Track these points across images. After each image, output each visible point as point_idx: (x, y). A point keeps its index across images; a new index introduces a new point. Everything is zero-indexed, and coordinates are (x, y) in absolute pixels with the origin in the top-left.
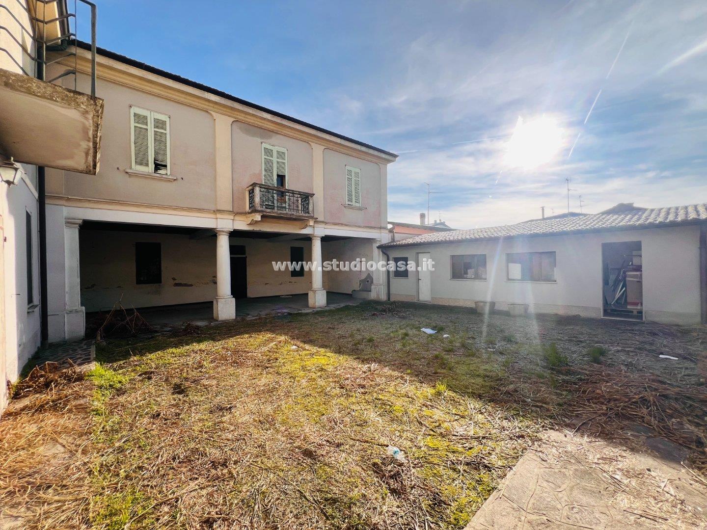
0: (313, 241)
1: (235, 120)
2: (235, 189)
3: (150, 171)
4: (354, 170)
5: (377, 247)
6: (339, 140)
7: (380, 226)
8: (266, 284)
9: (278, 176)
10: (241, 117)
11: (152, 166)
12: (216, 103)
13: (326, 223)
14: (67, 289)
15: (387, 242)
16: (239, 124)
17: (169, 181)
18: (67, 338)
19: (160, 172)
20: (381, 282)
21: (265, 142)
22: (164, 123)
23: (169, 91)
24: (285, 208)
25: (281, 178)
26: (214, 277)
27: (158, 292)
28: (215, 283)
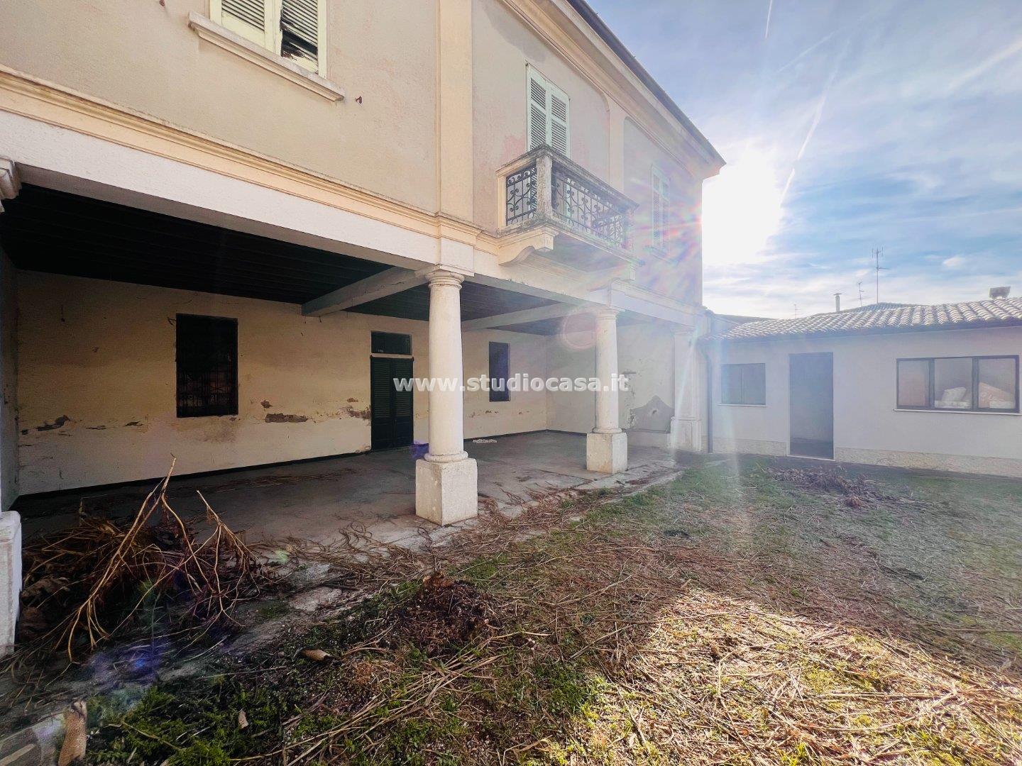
0: (603, 322)
3: (269, 48)
6: (654, 102)
11: (274, 34)
17: (324, 94)
19: (296, 59)
20: (694, 413)
21: (533, 66)
26: (351, 400)
27: (226, 436)
28: (353, 414)
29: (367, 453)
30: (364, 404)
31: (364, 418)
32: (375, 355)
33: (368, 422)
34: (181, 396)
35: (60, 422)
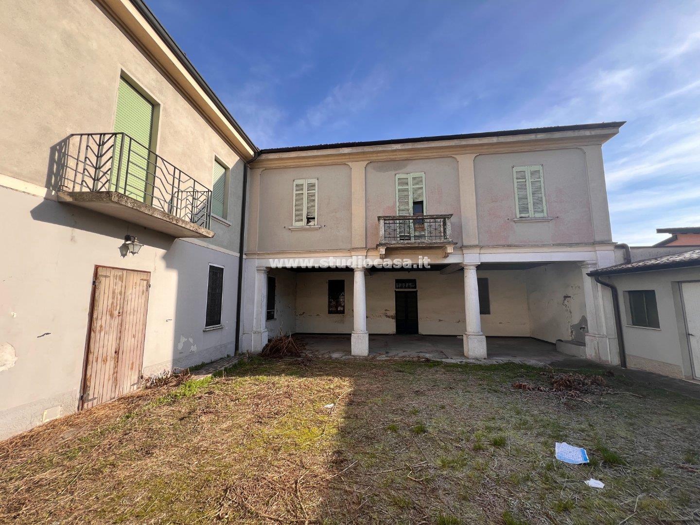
0: (465, 271)
1: (367, 162)
2: (369, 226)
3: (304, 225)
4: (528, 170)
5: (588, 275)
6: (495, 140)
7: (592, 241)
8: (440, 320)
9: (415, 203)
10: (374, 157)
11: (305, 220)
12: (349, 154)
13: (481, 247)
14: (255, 317)
15: (614, 264)
16: (371, 165)
17: (316, 229)
18: (252, 351)
19: (310, 224)
20: (604, 331)
21: (398, 173)
22: (314, 185)
23: (317, 159)
24: (424, 236)
25: (418, 205)
26: (386, 310)
27: (342, 322)
28: (387, 316)
29: (394, 334)
30: (393, 312)
31: (393, 319)
32: (397, 290)
33: (394, 320)
34: (330, 306)
35: (304, 313)
